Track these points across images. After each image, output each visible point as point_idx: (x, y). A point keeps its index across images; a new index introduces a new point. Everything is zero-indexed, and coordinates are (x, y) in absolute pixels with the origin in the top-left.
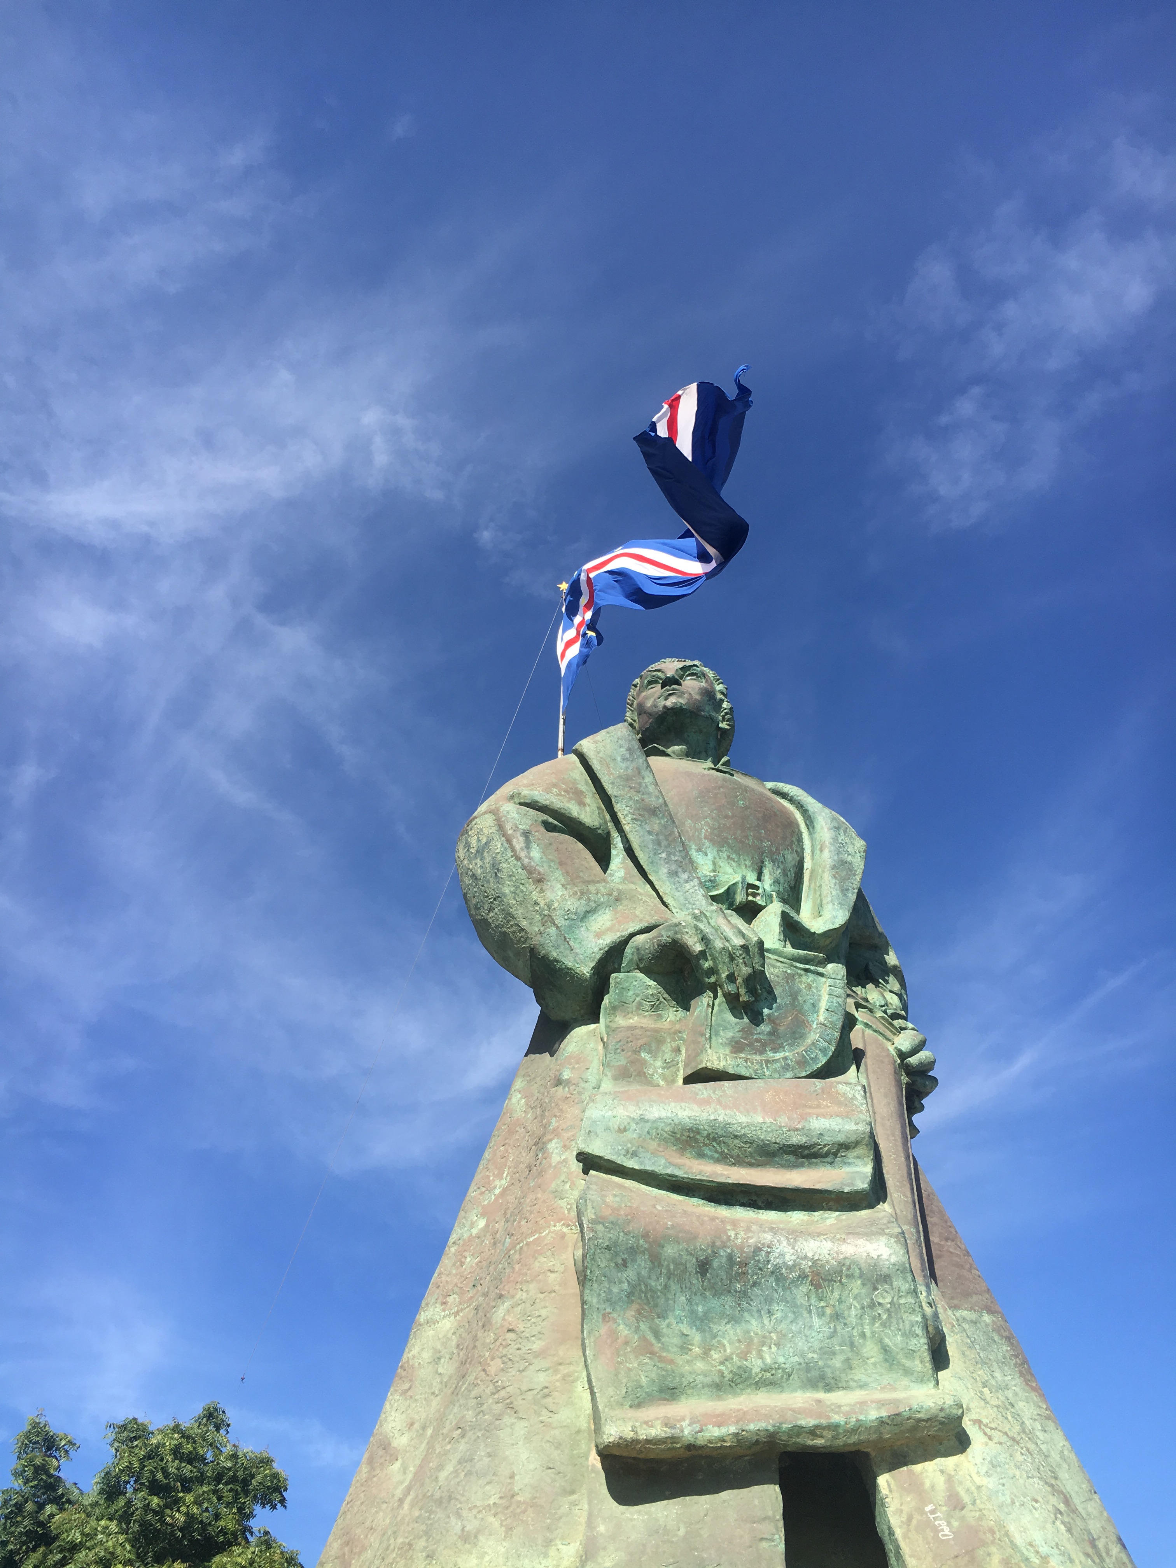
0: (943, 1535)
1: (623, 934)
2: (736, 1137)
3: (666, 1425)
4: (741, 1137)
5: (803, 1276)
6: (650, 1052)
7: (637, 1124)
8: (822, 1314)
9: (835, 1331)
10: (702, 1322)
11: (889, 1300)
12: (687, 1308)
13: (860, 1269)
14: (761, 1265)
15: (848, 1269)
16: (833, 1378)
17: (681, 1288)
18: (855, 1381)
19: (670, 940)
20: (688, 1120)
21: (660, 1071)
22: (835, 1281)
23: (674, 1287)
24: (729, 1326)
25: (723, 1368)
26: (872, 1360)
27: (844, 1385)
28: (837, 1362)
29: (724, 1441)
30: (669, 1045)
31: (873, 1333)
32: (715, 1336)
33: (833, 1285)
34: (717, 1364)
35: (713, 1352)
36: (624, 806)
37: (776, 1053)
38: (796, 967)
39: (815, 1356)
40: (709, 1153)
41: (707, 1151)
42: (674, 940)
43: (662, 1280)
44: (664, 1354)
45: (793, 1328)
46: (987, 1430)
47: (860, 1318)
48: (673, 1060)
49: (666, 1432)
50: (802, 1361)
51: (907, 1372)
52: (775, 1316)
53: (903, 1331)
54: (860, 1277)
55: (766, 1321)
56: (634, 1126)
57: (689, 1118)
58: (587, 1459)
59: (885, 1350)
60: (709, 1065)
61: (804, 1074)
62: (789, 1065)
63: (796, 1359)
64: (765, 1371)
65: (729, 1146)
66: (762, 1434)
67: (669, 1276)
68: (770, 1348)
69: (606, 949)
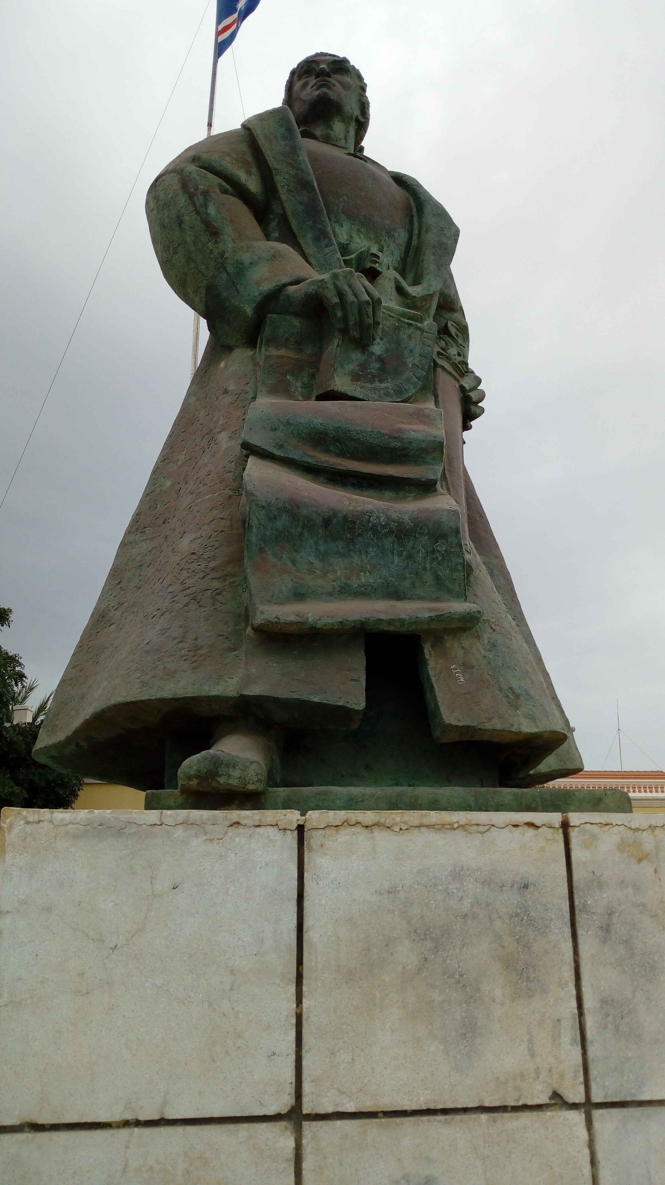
0: (459, 682)
1: (278, 284)
2: (353, 440)
3: (298, 615)
4: (356, 440)
5: (391, 532)
6: (293, 376)
7: (284, 426)
8: (400, 555)
9: (408, 566)
10: (323, 557)
11: (444, 549)
12: (314, 547)
13: (428, 529)
14: (364, 524)
15: (421, 529)
16: (403, 593)
17: (311, 535)
18: (417, 595)
19: (314, 292)
20: (320, 426)
21: (300, 390)
22: (411, 536)
23: (306, 534)
24: (340, 559)
25: (334, 583)
26: (428, 583)
27: (409, 596)
28: (407, 584)
29: (334, 626)
30: (307, 371)
31: (431, 568)
32: (331, 564)
33: (410, 538)
34: (331, 581)
35: (329, 574)
36: (282, 178)
37: (382, 383)
38: (402, 321)
39: (393, 579)
40: (333, 449)
41: (332, 448)
42: (316, 292)
43: (299, 529)
44: (298, 574)
45: (381, 562)
46: (493, 626)
47: (424, 558)
48: (309, 383)
49: (297, 619)
50: (384, 581)
51: (450, 591)
52: (370, 555)
53: (450, 567)
54: (428, 533)
55: (364, 558)
56: (282, 427)
57: (321, 424)
58: (245, 631)
59: (437, 578)
60: (335, 389)
61: (399, 400)
62: (389, 392)
63: (381, 580)
64: (361, 587)
65: (347, 446)
66: (357, 622)
67: (304, 527)
68: (365, 573)
69: (265, 294)
